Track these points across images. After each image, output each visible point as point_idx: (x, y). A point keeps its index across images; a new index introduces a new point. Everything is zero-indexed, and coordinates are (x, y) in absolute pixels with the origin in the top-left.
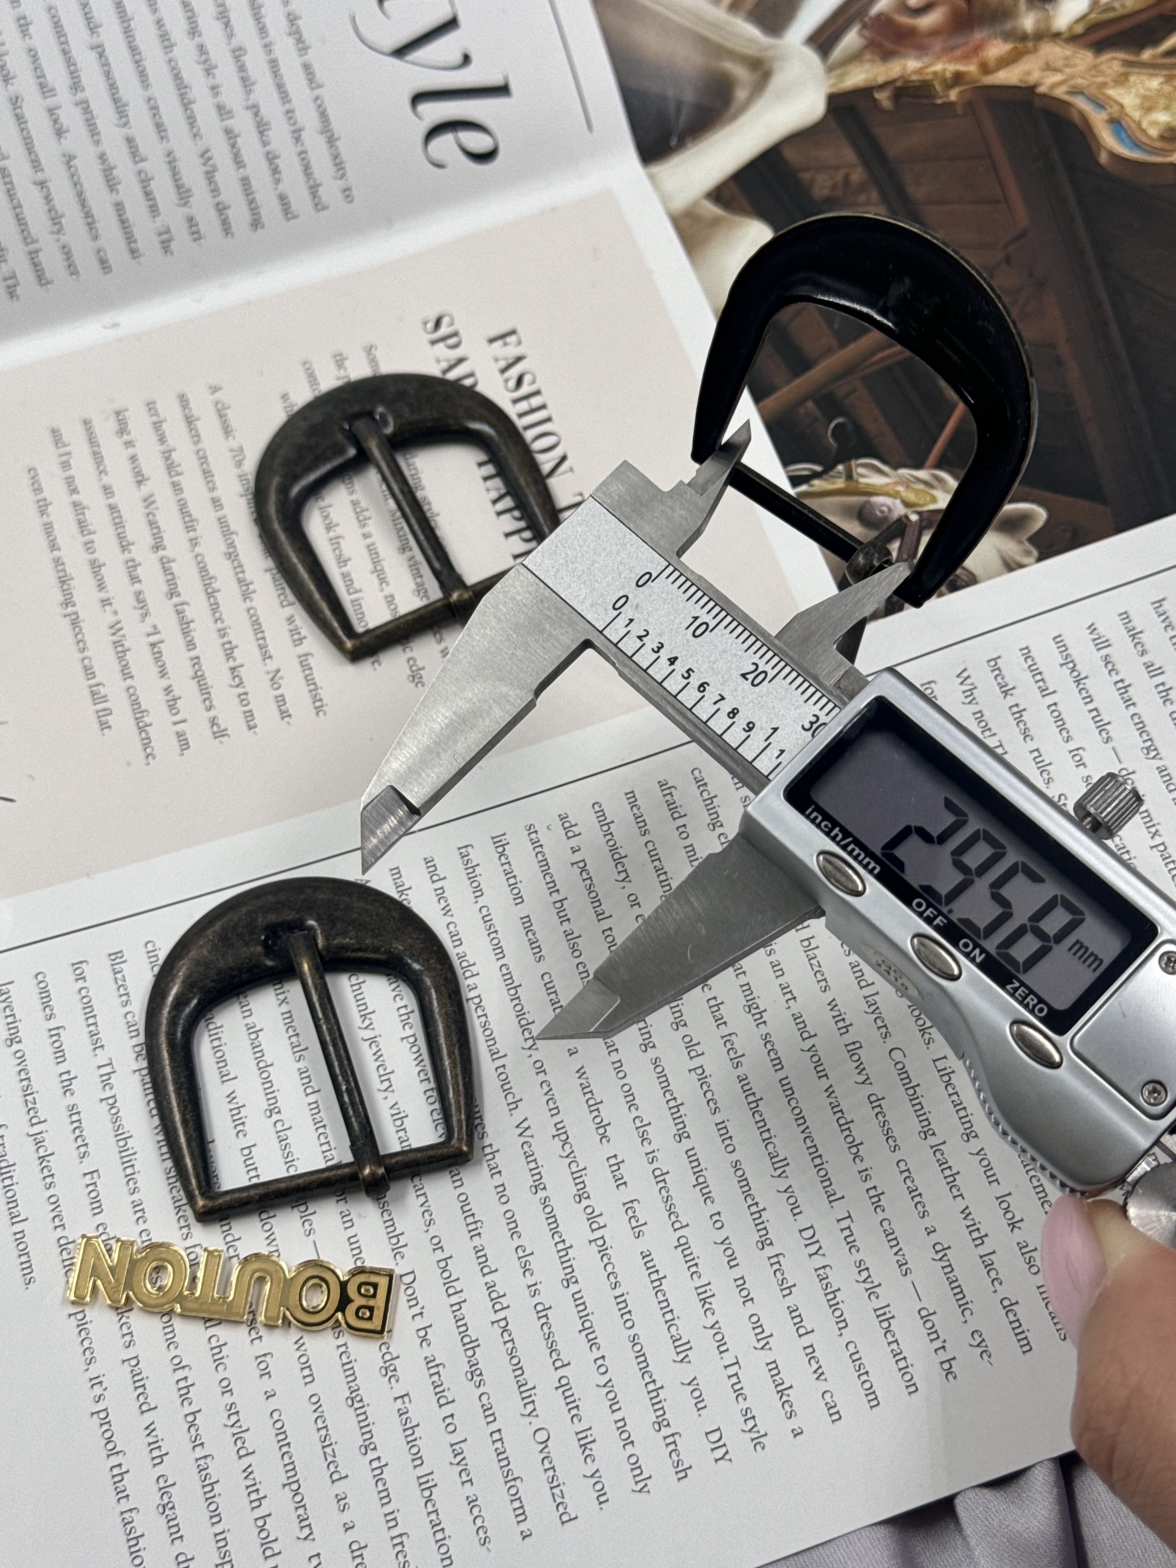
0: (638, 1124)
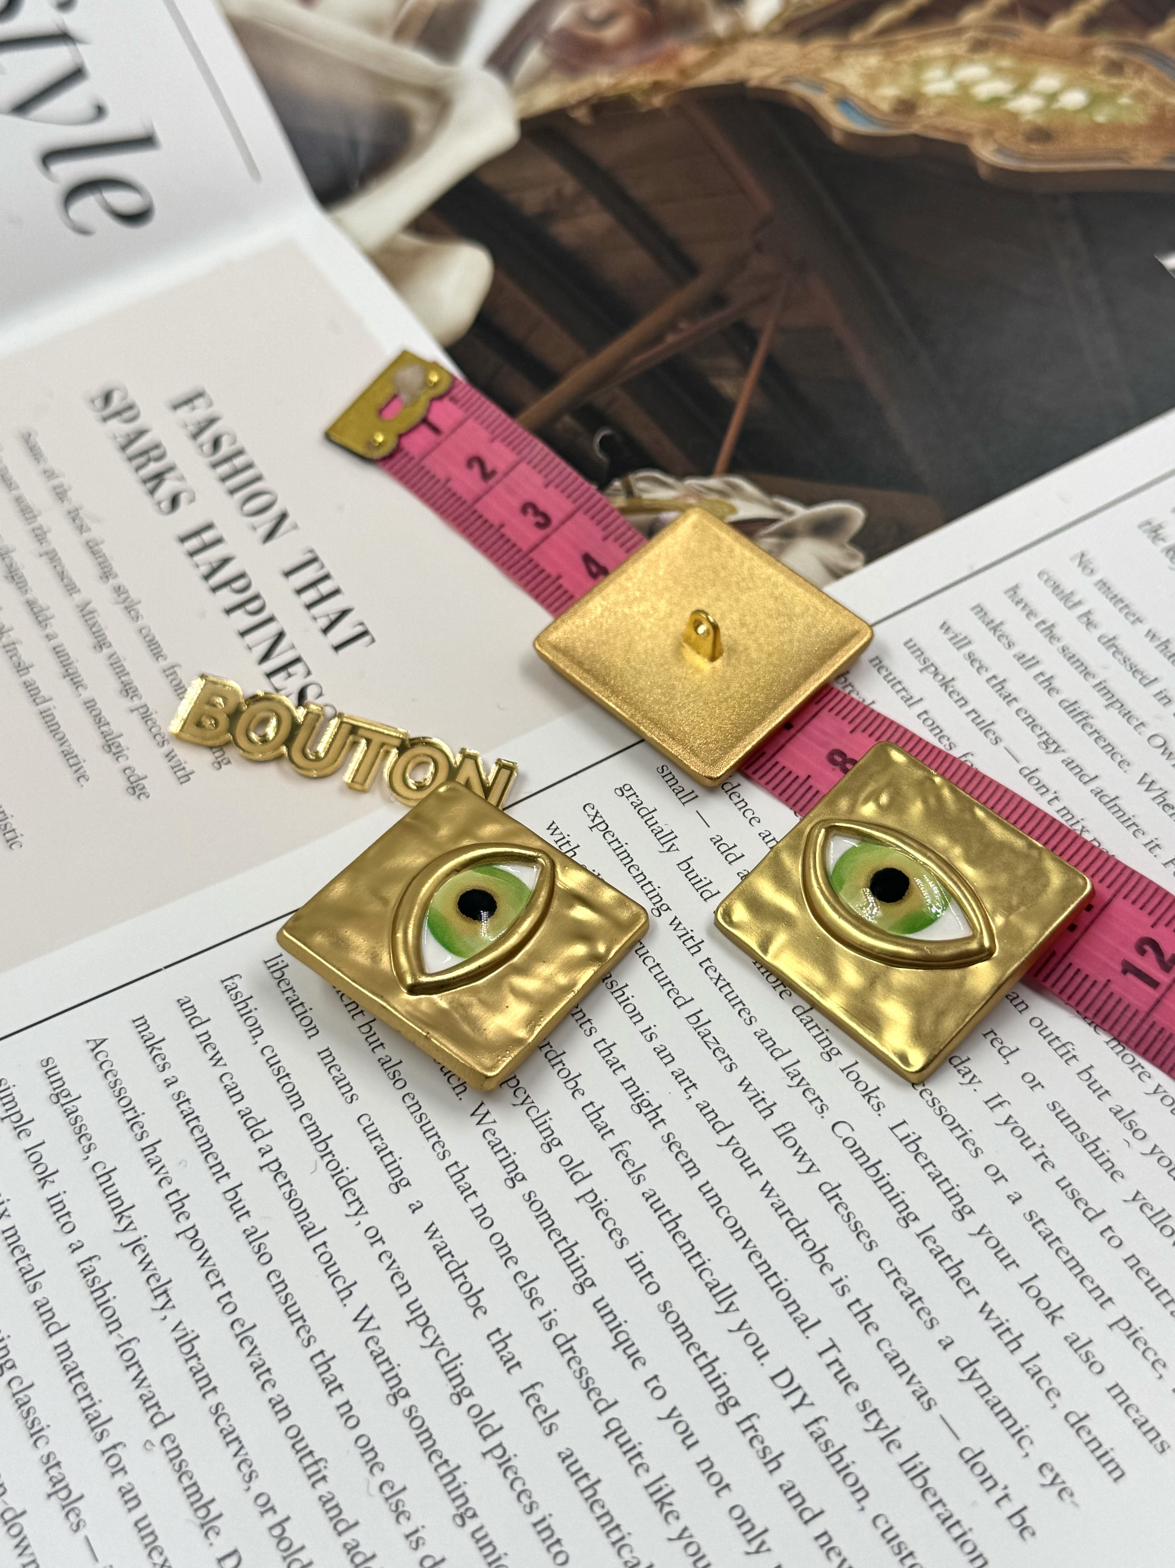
0: (521, 1281)
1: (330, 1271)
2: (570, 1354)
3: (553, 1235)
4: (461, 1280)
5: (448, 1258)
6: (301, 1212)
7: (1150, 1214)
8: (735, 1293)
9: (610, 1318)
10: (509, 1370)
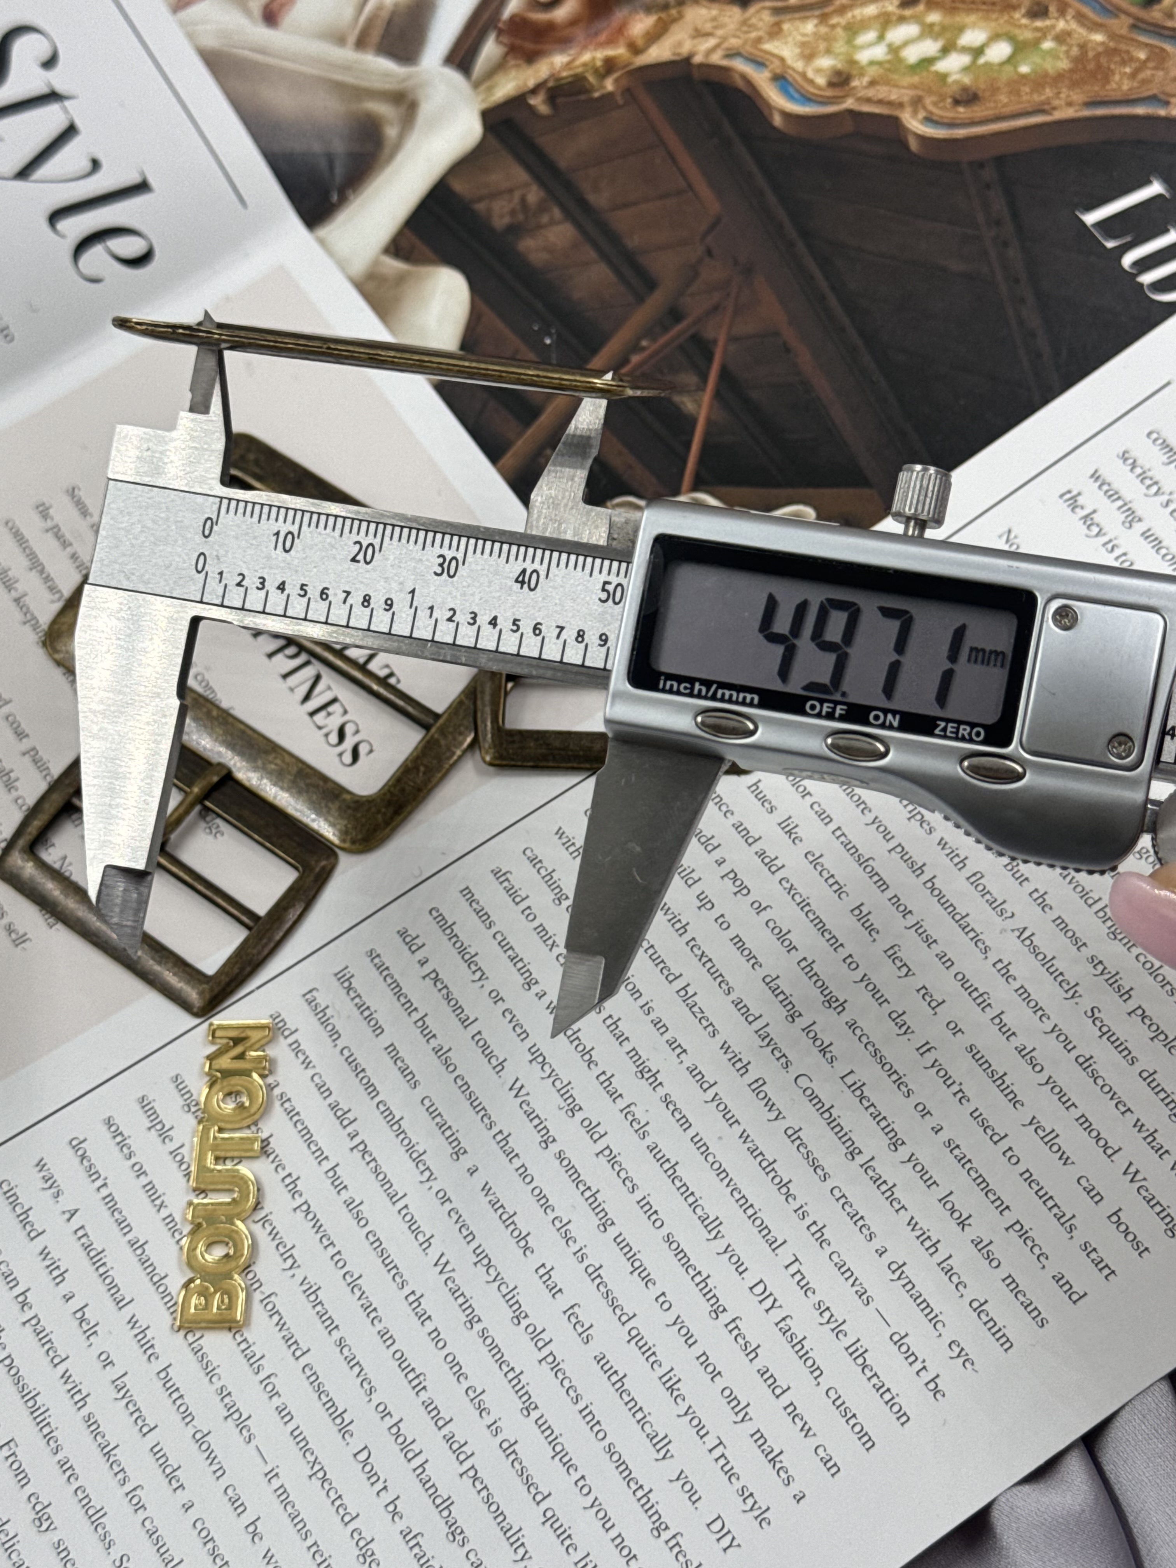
0: (558, 1224)
1: (413, 1228)
2: (598, 1280)
3: (580, 1186)
4: (512, 1227)
5: (501, 1211)
6: (386, 1183)
7: (1042, 1134)
8: (721, 1223)
9: (627, 1249)
10: (553, 1296)
